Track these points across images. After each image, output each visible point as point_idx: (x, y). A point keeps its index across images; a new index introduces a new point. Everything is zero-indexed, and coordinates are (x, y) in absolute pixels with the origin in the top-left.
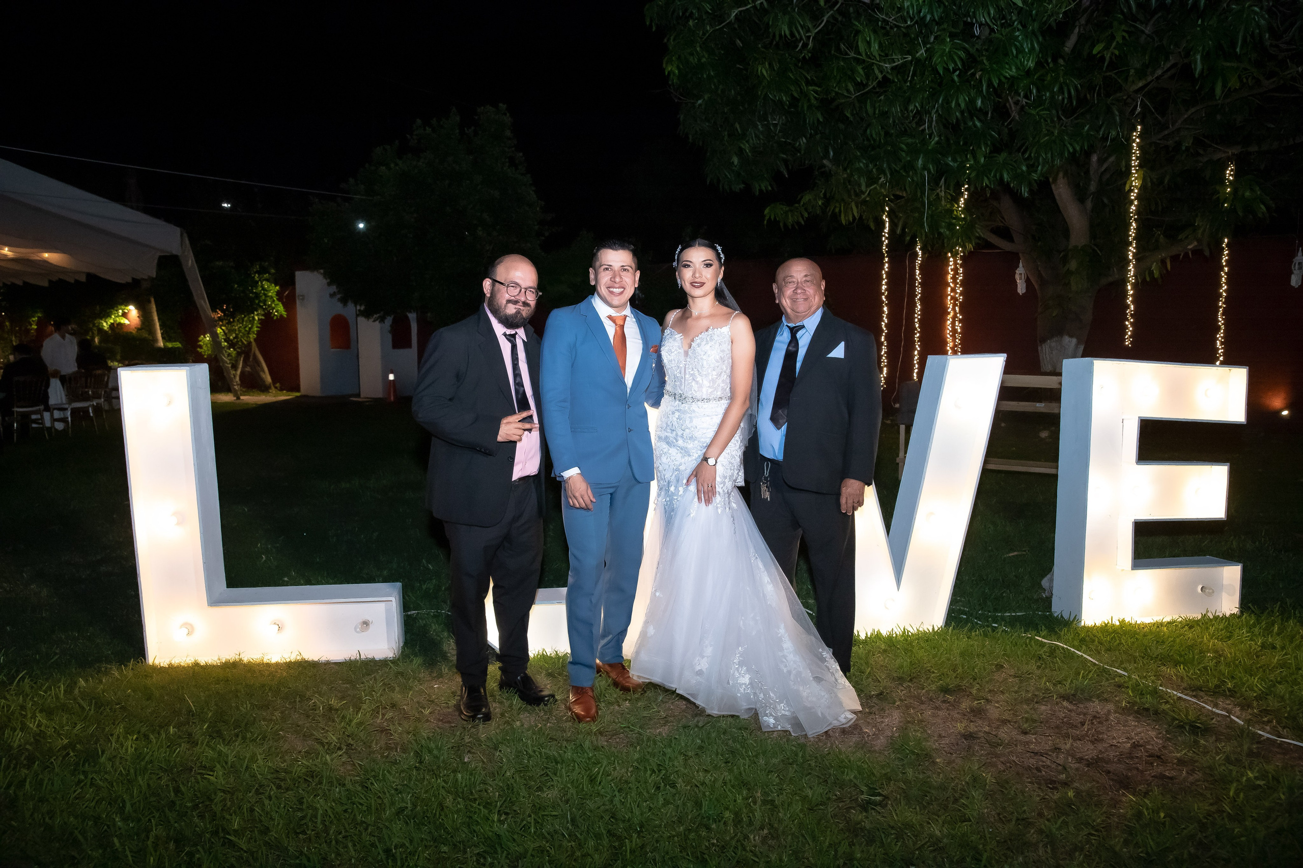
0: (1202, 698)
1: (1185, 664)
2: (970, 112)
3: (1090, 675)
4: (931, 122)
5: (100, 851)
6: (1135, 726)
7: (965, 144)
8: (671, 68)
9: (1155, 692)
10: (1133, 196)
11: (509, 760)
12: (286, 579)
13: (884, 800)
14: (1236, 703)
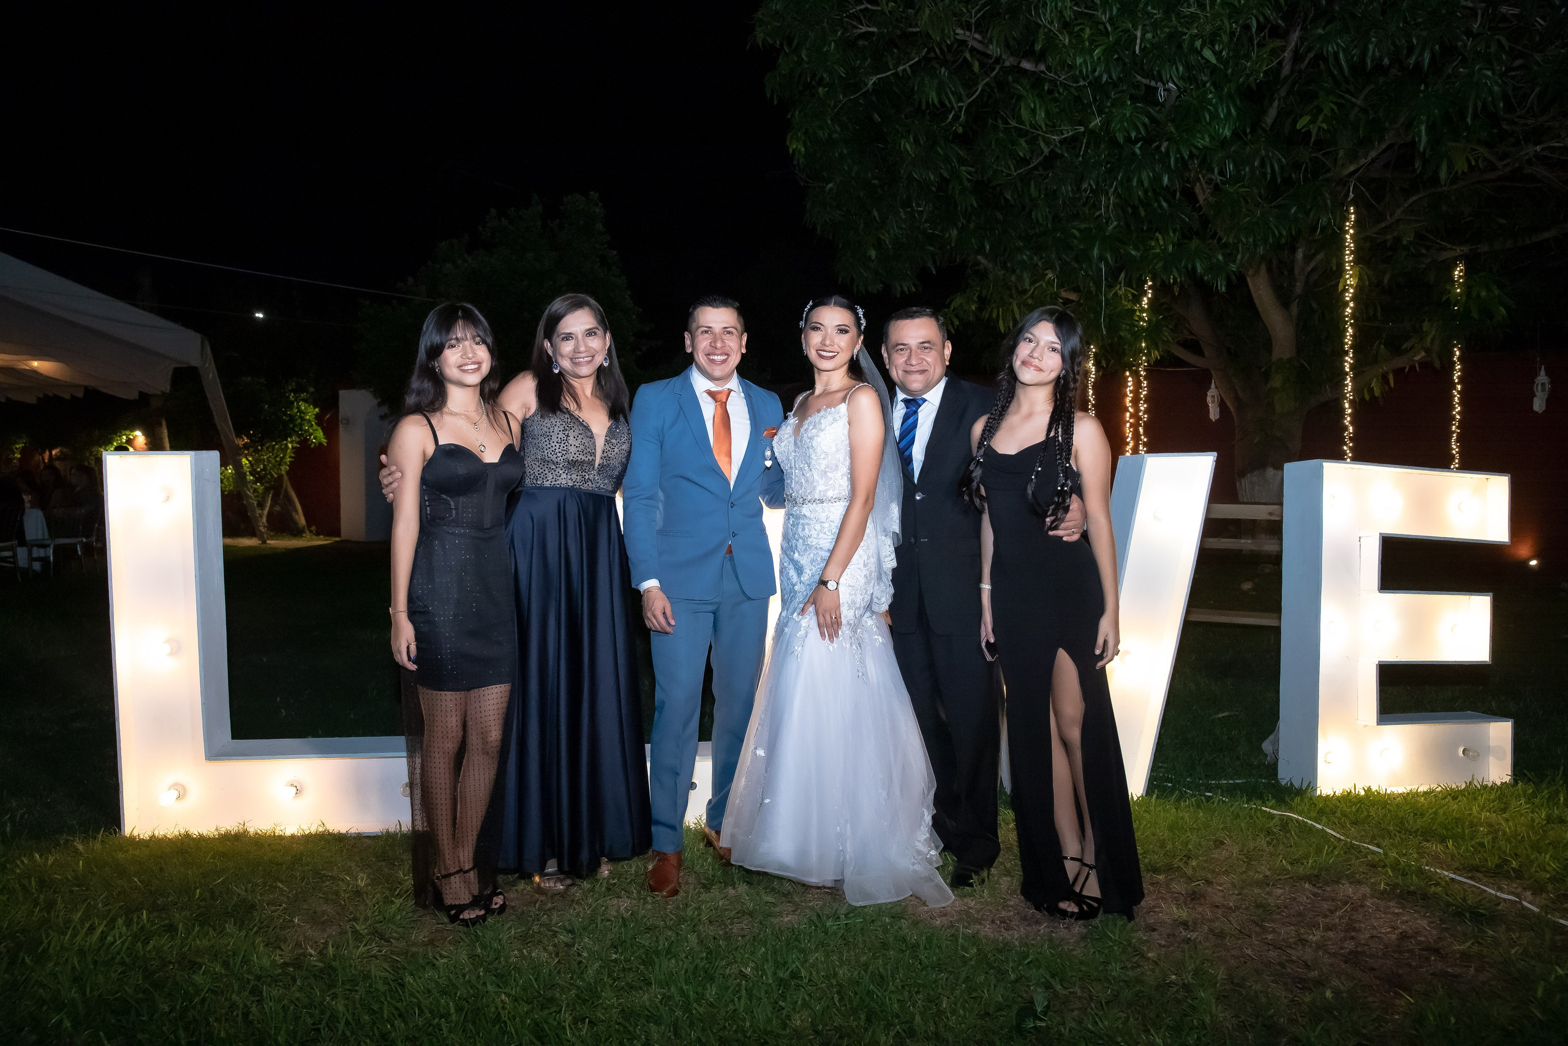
0: (1482, 880)
1: (1455, 838)
2: (1154, 191)
3: (1336, 853)
4: (1107, 207)
6: (1402, 914)
8: (796, 146)
9: (1420, 872)
10: (1348, 296)
14: (1525, 886)
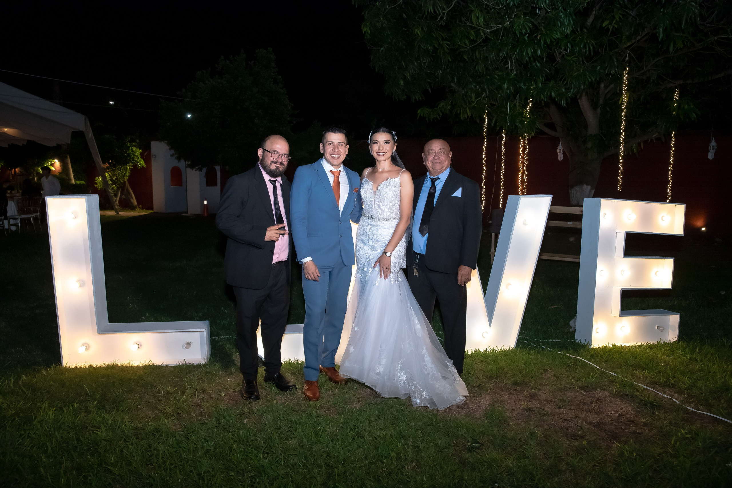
0: (657, 388)
1: (648, 369)
2: (534, 58)
3: (596, 375)
4: (512, 62)
5: (33, 476)
6: (621, 404)
7: (531, 75)
8: (366, 29)
9: (632, 385)
10: (623, 107)
11: (269, 422)
12: (143, 318)
13: (481, 446)
14: (675, 391)
